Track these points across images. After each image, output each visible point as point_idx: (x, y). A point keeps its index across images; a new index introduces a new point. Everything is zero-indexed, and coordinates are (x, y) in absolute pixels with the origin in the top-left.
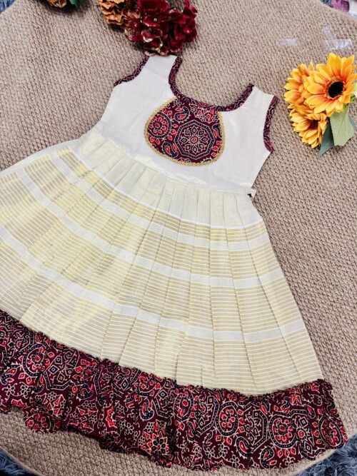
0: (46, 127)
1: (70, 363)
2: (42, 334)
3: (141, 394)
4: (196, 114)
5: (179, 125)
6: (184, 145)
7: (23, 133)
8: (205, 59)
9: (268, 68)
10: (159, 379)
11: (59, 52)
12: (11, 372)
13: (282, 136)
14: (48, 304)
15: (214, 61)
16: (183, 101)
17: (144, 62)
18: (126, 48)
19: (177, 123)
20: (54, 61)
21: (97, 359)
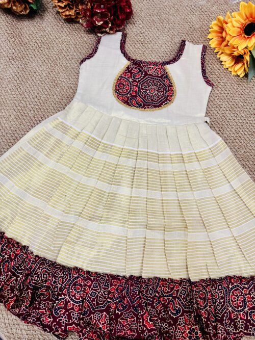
0: (37, 107)
1: (105, 286)
2: (77, 268)
3: (166, 296)
4: (148, 71)
5: (138, 83)
6: (145, 96)
7: (20, 116)
8: (143, 30)
9: (191, 26)
10: (176, 280)
11: (31, 48)
12: (60, 304)
13: (217, 73)
14: (76, 243)
15: (150, 30)
16: (136, 64)
17: (99, 42)
18: (82, 35)
19: (136, 81)
20: (29, 56)
21: (124, 277)
